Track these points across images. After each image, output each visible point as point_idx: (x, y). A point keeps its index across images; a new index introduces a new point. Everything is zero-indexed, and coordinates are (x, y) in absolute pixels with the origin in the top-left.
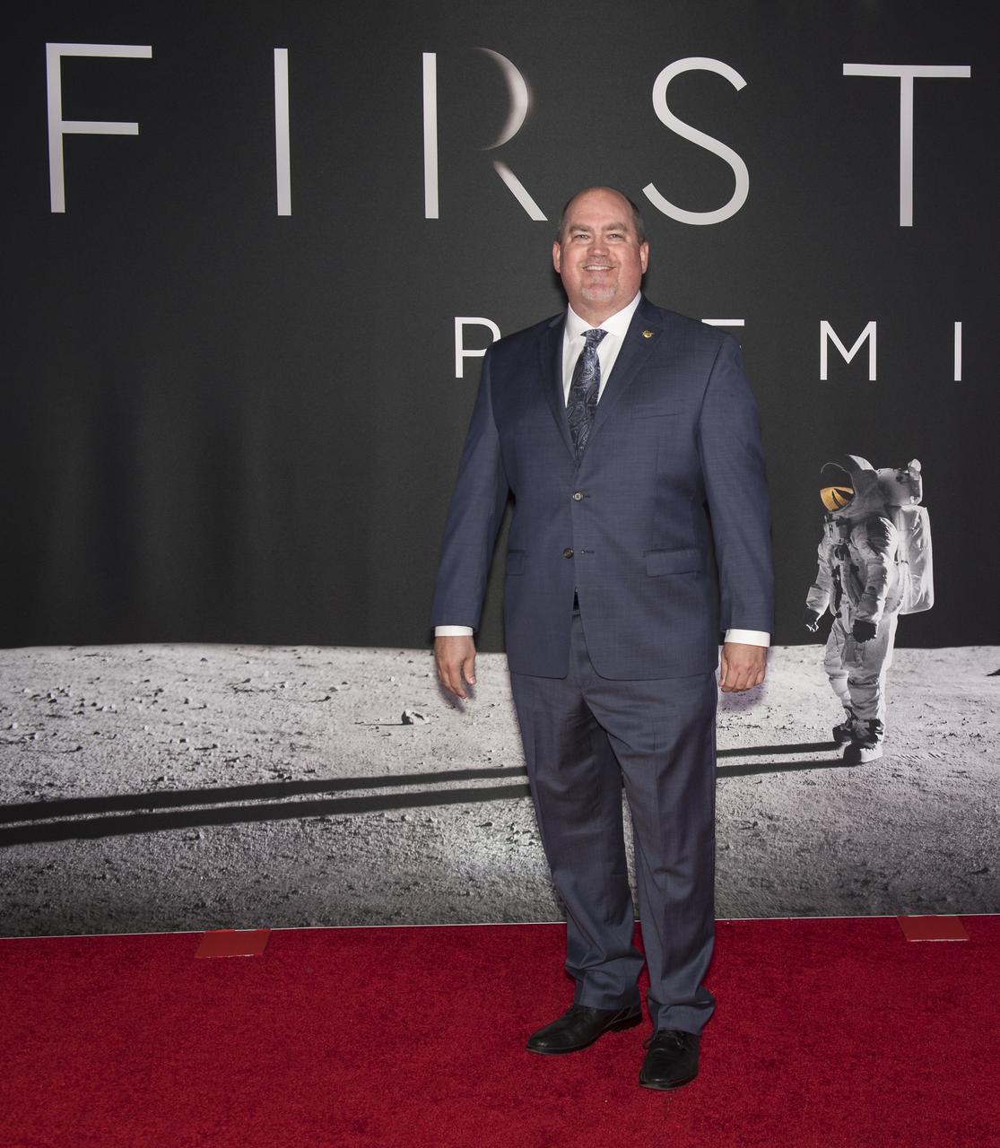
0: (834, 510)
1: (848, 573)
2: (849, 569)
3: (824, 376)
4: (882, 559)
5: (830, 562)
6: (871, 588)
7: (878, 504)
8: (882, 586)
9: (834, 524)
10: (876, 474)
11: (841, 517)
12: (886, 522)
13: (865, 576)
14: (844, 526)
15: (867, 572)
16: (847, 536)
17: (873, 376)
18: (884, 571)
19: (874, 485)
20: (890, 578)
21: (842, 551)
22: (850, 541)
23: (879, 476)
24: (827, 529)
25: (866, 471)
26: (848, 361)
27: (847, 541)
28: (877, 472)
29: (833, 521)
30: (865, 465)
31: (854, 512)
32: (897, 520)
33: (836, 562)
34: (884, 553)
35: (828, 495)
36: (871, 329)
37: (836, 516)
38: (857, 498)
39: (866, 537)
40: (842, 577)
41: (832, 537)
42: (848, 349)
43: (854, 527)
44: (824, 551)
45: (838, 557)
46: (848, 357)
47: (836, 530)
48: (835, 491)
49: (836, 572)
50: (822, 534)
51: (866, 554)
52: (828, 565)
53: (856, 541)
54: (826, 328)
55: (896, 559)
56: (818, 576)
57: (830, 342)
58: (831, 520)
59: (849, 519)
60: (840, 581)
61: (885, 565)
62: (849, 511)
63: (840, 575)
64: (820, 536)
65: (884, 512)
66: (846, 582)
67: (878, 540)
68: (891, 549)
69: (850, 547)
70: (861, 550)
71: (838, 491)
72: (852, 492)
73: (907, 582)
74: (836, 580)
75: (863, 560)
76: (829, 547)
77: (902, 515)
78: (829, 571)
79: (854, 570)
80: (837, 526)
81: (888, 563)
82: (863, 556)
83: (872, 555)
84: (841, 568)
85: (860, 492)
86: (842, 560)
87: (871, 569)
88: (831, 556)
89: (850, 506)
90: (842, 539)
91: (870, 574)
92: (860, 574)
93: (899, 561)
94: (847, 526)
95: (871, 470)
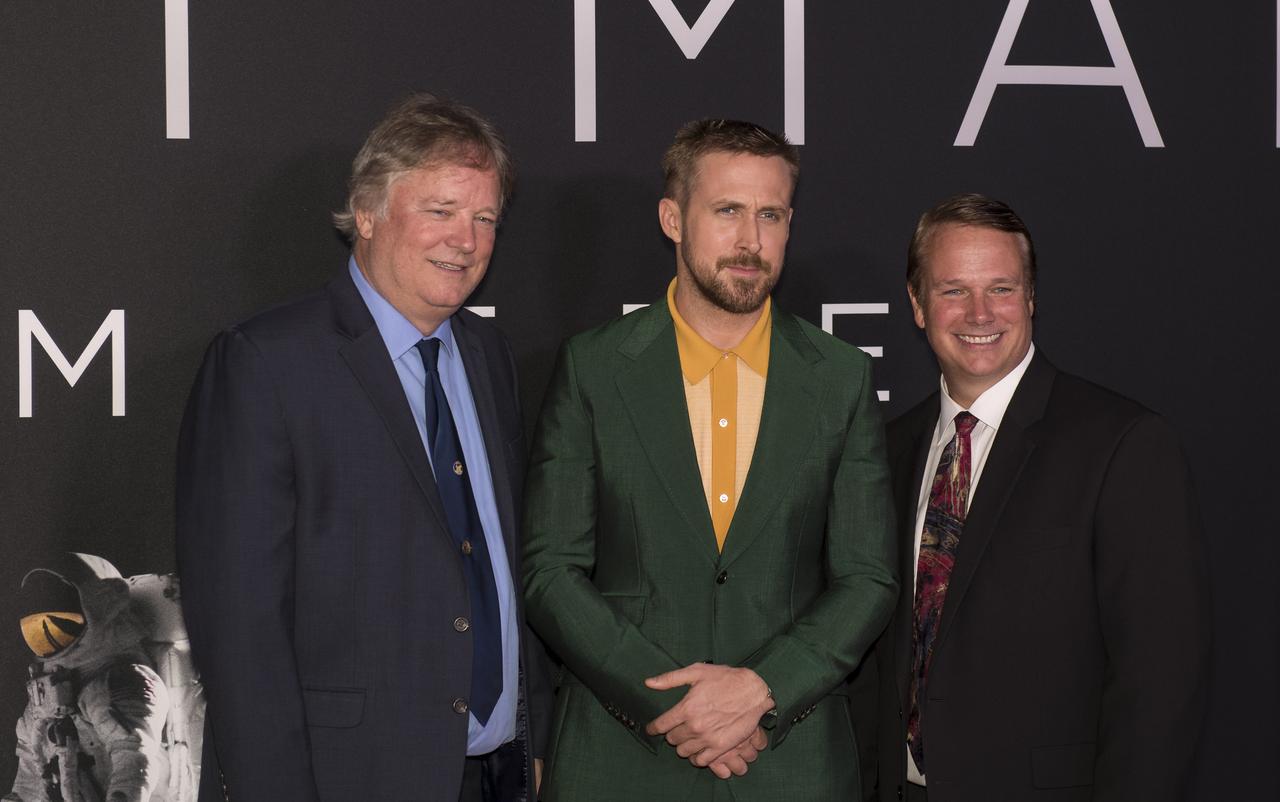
0: (48, 655)
1: (75, 769)
2: (75, 761)
3: (26, 410)
4: (139, 740)
5: (39, 750)
6: (119, 795)
7: (130, 639)
8: (138, 791)
9: (46, 680)
10: (124, 586)
11: (58, 666)
12: (146, 671)
13: (106, 775)
14: (67, 684)
15: (110, 765)
16: (71, 702)
17: (119, 408)
18: (142, 762)
19: (124, 605)
20: (153, 774)
21: (62, 729)
22: (78, 711)
23: (131, 587)
24: (33, 690)
25: (107, 581)
26: (72, 382)
27: (71, 711)
28: (128, 581)
29: (45, 674)
30: (104, 569)
31: (85, 656)
32: (166, 667)
33: (51, 750)
34: (143, 728)
35: (34, 628)
36: (115, 323)
37: (49, 665)
38: (90, 629)
39: (108, 700)
40: (63, 777)
41: (44, 703)
42: (72, 361)
43: (86, 686)
44: (27, 733)
45: (54, 741)
46: (72, 374)
47: (51, 691)
48: (48, 620)
49: (51, 768)
50: (25, 700)
51: (108, 733)
52: (35, 757)
53: (89, 710)
54: (29, 324)
55: (164, 739)
56: (18, 779)
57: (37, 347)
58: (39, 673)
59: (75, 672)
60: (59, 783)
61: (144, 751)
62: (74, 655)
63: (58, 773)
65: (142, 655)
66: (71, 786)
67: (130, 705)
68: (155, 722)
69: (78, 722)
70: (99, 727)
71: (54, 620)
72: (79, 620)
73: (185, 779)
74: (51, 784)
75: (103, 745)
76: (37, 723)
77: (175, 659)
78: (38, 767)
79: (86, 764)
80: (53, 683)
81: (150, 746)
82: (102, 737)
83: (120, 734)
84: (62, 761)
85: (97, 618)
86: (63, 744)
87: (117, 760)
88: (41, 739)
89: (77, 646)
90: (63, 708)
91: (115, 768)
92: (97, 770)
93: (171, 742)
94: (71, 684)
95: (116, 580)
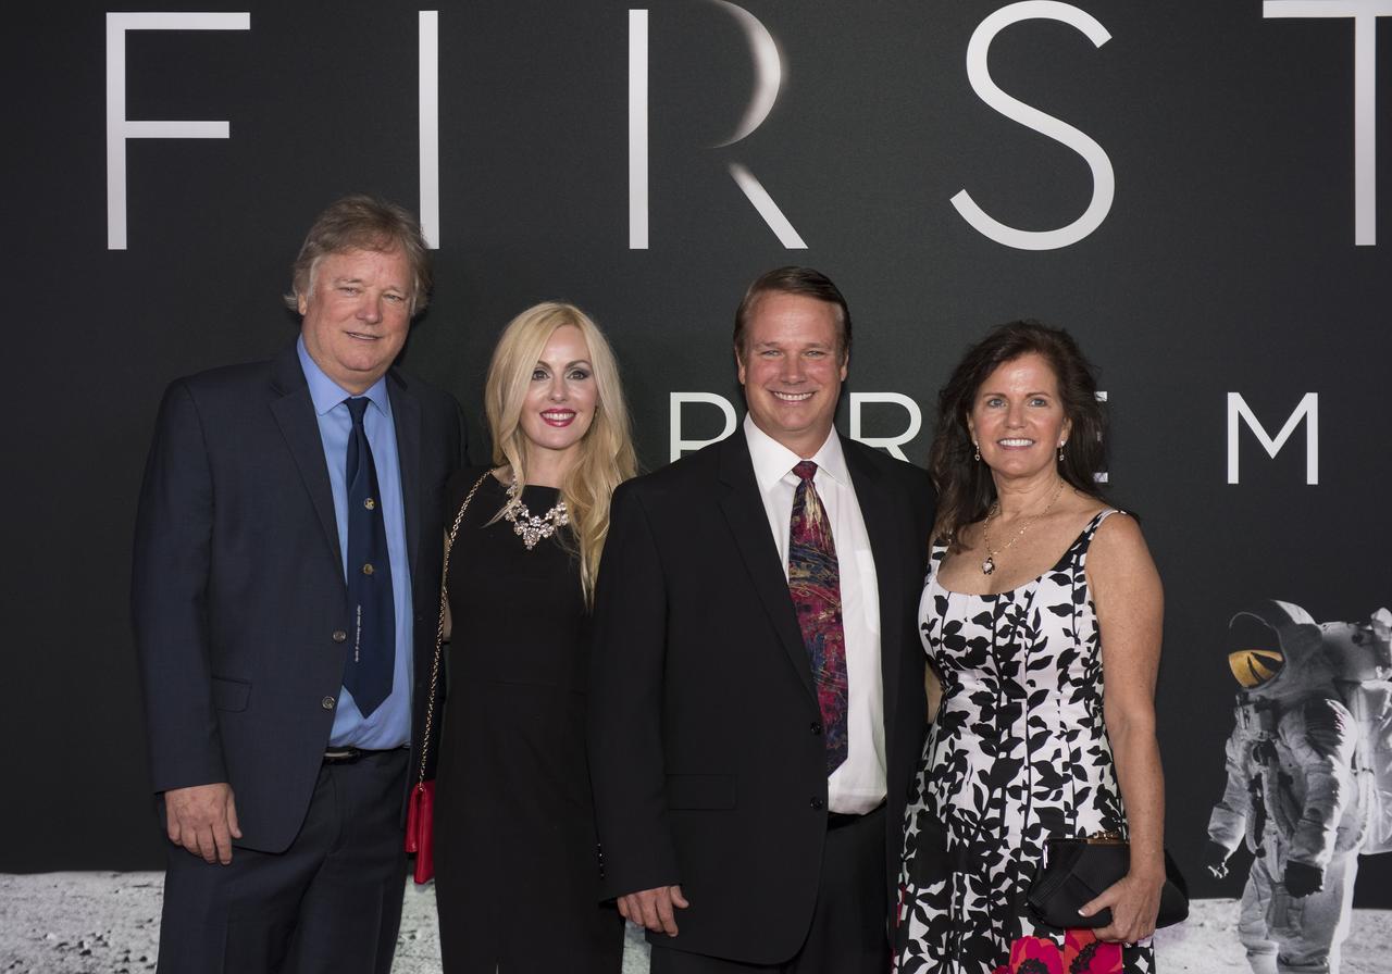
0: (1252, 687)
1: (1276, 786)
2: (1276, 779)
3: (1233, 477)
4: (1331, 765)
5: (1245, 767)
6: (1314, 811)
7: (1323, 677)
8: (1332, 809)
9: (1251, 708)
10: (1318, 631)
11: (1262, 697)
12: (1337, 706)
13: (1303, 792)
14: (1268, 712)
15: (1306, 785)
16: (1272, 726)
17: (1312, 478)
18: (1334, 785)
19: (1317, 647)
20: (1344, 795)
21: (1264, 751)
22: (1278, 736)
23: (1323, 633)
24: (1239, 715)
25: (1303, 626)
26: (1273, 454)
27: (1272, 736)
28: (1320, 627)
29: (1249, 703)
30: (1300, 616)
31: (1284, 689)
32: (1354, 704)
33: (1256, 768)
34: (1334, 755)
35: (1240, 663)
36: (1309, 404)
37: (1254, 695)
38: (1288, 667)
39: (1304, 728)
40: (1266, 792)
41: (1249, 728)
42: (1273, 436)
43: (1284, 715)
44: (1235, 751)
45: (1258, 760)
46: (1273, 447)
47: (1255, 718)
48: (1252, 657)
49: (1255, 784)
50: (1233, 723)
51: (1305, 757)
52: (1242, 773)
53: (1287, 736)
54: (1236, 404)
55: (1354, 766)
56: (1227, 791)
57: (1243, 424)
58: (1245, 701)
59: (1276, 702)
60: (1262, 798)
61: (1335, 775)
62: (1275, 688)
63: (1261, 788)
64: (1229, 728)
65: (1333, 691)
66: (1273, 801)
67: (1323, 735)
68: (1345, 750)
69: (1278, 745)
70: (1296, 751)
71: (1258, 657)
72: (1278, 658)
73: (1372, 802)
74: (1257, 797)
75: (1300, 767)
76: (1243, 744)
77: (1362, 697)
78: (1244, 782)
79: (1285, 782)
80: (1257, 711)
81: (1341, 771)
82: (1299, 761)
83: (1314, 759)
84: (1264, 778)
85: (1294, 658)
86: (1265, 764)
87: (1313, 782)
88: (1247, 758)
89: (1277, 680)
90: (1265, 732)
91: (1311, 788)
92: (1295, 788)
93: (1359, 769)
94: (1272, 712)
95: (1310, 626)
